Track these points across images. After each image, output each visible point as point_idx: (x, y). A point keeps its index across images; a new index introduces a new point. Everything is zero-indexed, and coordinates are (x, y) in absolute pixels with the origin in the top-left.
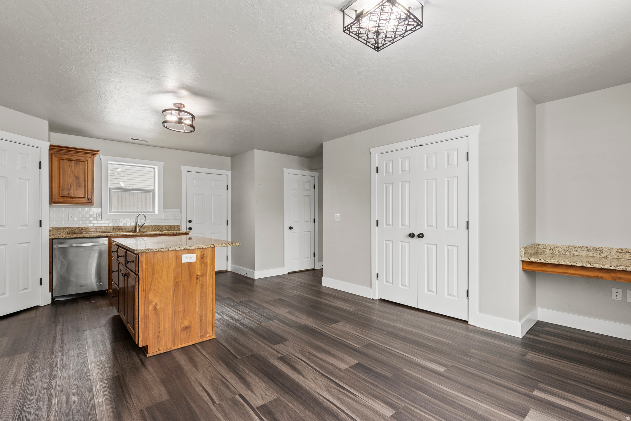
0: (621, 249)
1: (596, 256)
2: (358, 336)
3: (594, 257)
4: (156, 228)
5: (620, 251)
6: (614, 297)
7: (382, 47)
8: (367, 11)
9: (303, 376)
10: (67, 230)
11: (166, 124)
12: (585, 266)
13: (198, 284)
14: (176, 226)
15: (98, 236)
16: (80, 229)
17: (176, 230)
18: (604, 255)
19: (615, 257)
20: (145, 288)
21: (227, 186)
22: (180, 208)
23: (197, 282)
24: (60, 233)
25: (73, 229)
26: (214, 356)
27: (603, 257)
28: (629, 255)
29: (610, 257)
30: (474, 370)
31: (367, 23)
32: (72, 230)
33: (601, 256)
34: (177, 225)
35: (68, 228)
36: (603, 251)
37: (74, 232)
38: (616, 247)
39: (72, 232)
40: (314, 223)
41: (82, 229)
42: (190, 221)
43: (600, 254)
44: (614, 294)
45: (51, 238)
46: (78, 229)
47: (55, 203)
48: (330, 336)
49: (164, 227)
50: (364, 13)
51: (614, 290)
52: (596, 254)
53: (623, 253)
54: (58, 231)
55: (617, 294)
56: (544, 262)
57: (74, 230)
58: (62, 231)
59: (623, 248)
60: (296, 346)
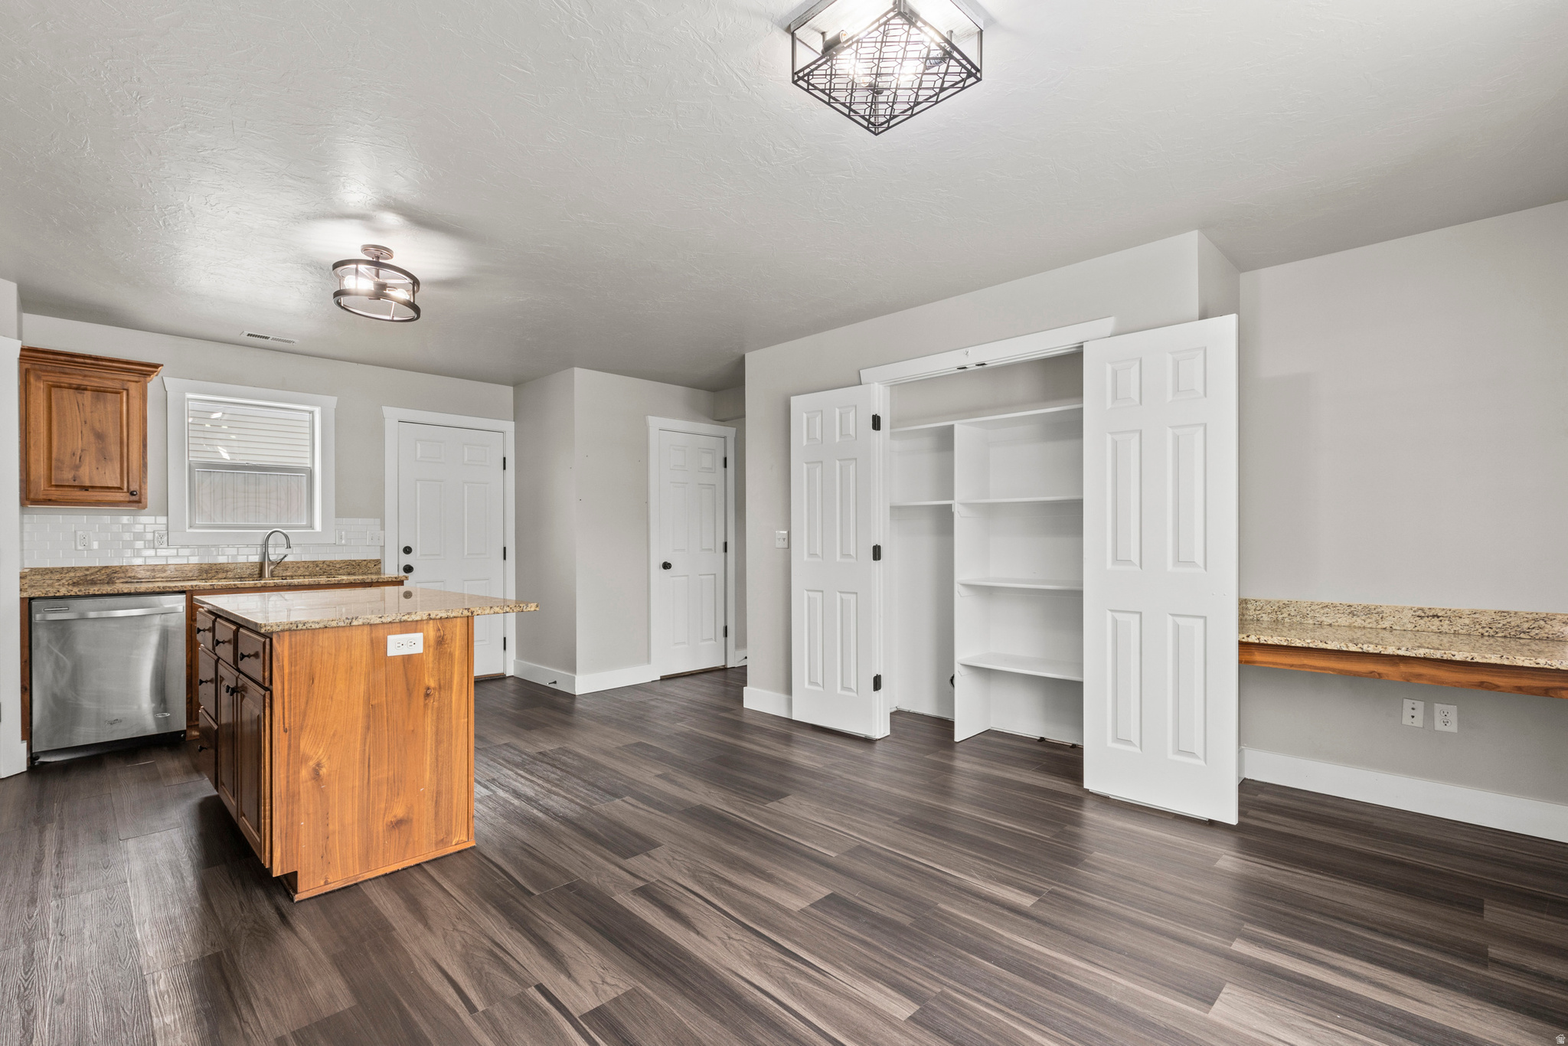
0: (1422, 609)
1: (1370, 626)
2: (832, 828)
3: (1364, 628)
4: (318, 569)
5: (1420, 613)
6: (1407, 720)
7: (886, 125)
8: (850, 36)
9: (698, 933)
10: (72, 574)
11: (343, 300)
12: (1345, 649)
13: (430, 711)
14: (370, 561)
15: (158, 590)
16: (108, 571)
17: (369, 572)
18: (1387, 624)
19: (1410, 627)
20: (290, 724)
21: (504, 459)
22: (382, 517)
23: (426, 705)
24: (50, 582)
25: (88, 573)
26: (473, 891)
27: (1385, 629)
28: (1438, 623)
29: (1398, 628)
30: (1102, 900)
31: (851, 66)
32: (86, 575)
33: (1379, 626)
34: (374, 560)
35: (74, 569)
36: (1384, 615)
37: (92, 580)
38: (1410, 605)
39: (87, 581)
40: (723, 554)
41: (115, 573)
42: (408, 550)
43: (1377, 622)
44: (1407, 712)
45: (25, 595)
46: (103, 572)
47: (36, 502)
48: (764, 831)
49: (338, 566)
50: (843, 39)
51: (1408, 704)
52: (1369, 620)
53: (1426, 619)
54: (47, 577)
55: (1413, 713)
56: (1257, 641)
57: (92, 574)
58: (58, 576)
59: (1426, 606)
60: (680, 859)
